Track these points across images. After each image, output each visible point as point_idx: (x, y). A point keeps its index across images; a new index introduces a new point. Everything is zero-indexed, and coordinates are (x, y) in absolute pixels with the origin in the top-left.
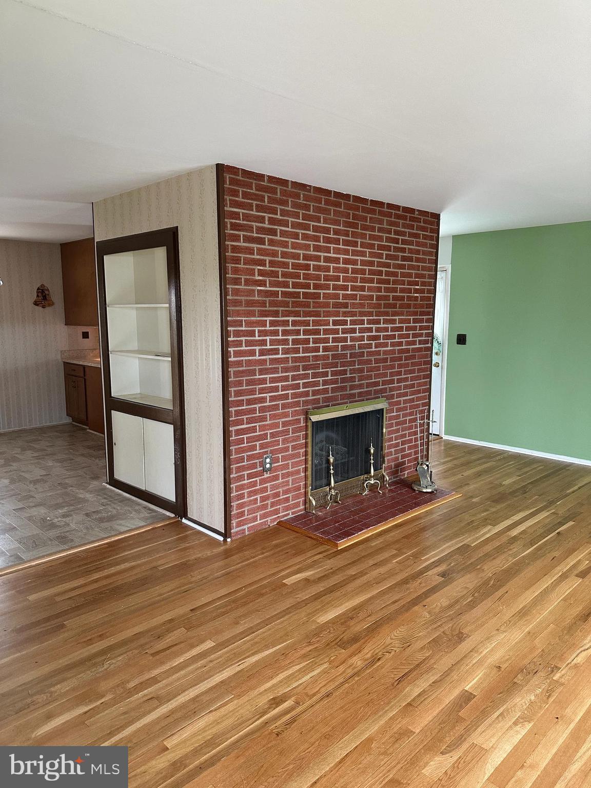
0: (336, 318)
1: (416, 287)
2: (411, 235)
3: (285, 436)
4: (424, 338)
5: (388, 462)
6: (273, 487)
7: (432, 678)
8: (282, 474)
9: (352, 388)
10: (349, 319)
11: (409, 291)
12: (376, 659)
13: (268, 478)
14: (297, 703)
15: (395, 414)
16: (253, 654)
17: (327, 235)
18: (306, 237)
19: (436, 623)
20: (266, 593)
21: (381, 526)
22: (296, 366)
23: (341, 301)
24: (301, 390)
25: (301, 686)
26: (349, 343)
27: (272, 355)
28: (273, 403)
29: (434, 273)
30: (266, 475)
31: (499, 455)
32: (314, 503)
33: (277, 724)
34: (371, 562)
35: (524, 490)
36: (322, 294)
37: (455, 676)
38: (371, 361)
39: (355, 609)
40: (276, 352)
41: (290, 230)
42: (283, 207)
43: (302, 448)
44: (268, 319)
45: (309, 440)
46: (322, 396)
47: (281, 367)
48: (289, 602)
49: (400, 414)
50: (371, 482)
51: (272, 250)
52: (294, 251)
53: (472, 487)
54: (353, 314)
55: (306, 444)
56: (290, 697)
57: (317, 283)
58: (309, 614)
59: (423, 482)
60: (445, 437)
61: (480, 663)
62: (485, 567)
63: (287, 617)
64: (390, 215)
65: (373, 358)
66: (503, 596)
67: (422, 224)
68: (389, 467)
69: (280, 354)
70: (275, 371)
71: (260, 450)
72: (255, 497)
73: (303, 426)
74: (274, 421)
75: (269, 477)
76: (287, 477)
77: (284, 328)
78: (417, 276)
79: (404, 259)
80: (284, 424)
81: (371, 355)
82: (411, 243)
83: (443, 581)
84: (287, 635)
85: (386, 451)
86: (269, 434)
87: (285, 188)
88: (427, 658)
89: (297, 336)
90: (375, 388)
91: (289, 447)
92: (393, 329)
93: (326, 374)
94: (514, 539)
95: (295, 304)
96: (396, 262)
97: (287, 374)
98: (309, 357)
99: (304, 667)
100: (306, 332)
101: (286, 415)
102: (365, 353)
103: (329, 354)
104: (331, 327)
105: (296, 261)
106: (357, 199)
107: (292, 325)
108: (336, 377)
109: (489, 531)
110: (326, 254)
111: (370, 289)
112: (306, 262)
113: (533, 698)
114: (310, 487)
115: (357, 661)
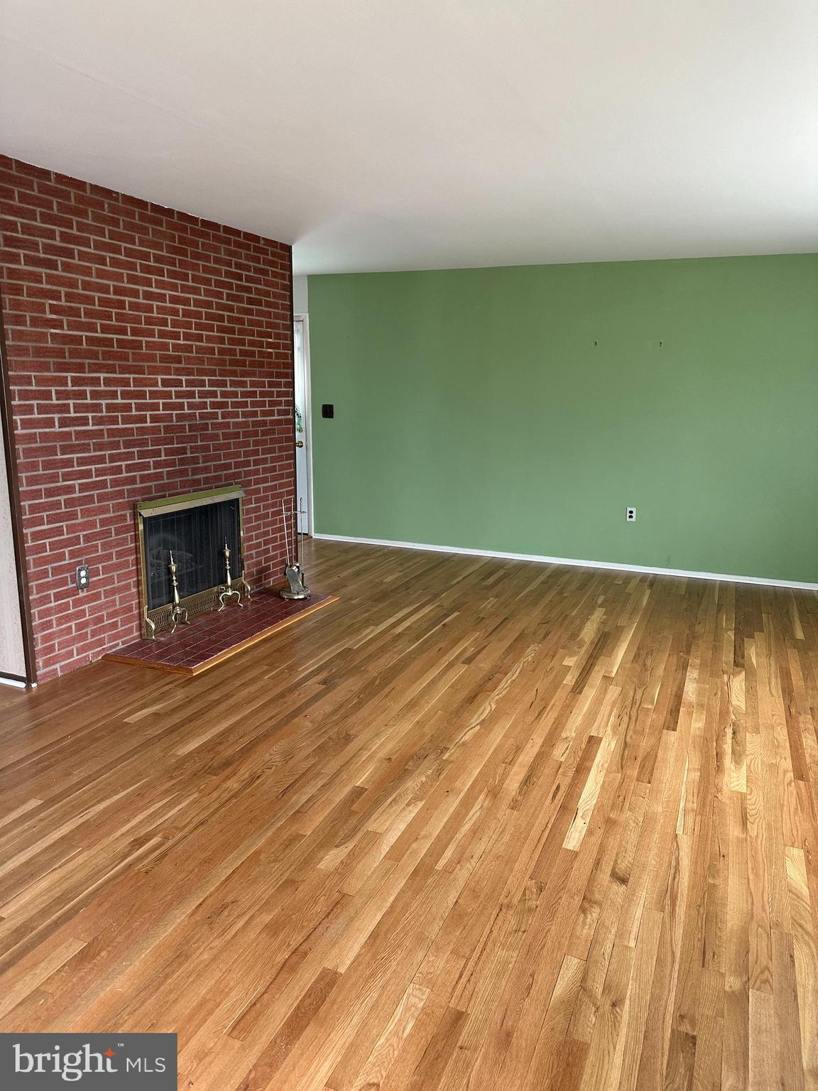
0: (167, 377)
1: (269, 340)
2: (257, 270)
3: (105, 538)
4: (284, 408)
5: (249, 567)
6: (93, 610)
7: (319, 783)
8: (105, 591)
9: (195, 471)
10: (184, 378)
11: (261, 344)
12: (254, 778)
13: (84, 597)
14: (166, 838)
15: (254, 506)
16: (99, 802)
17: (146, 262)
18: (115, 263)
19: (319, 730)
20: (103, 736)
21: (246, 643)
22: (114, 442)
23: (171, 353)
24: (124, 475)
25: (167, 822)
26: (186, 411)
27: (78, 425)
28: (85, 494)
29: (289, 323)
30: (81, 595)
31: (377, 551)
32: (153, 627)
33: (144, 863)
34: (238, 683)
35: (407, 586)
36: (144, 342)
37: (344, 776)
38: (217, 435)
39: (223, 734)
40: (84, 421)
41: (93, 251)
42: (80, 220)
43: (131, 555)
44: (69, 375)
45: (141, 543)
46: (155, 483)
47: (94, 444)
48: (135, 742)
49: (260, 506)
50: (228, 594)
51: (69, 278)
52: (99, 281)
53: (350, 588)
54: (189, 372)
55: (137, 550)
56: (155, 835)
57: (136, 327)
58: (165, 749)
59: (294, 588)
60: (315, 536)
61: (370, 758)
62: (370, 668)
63: (136, 757)
64: (228, 242)
65: (220, 432)
66: (390, 692)
67: (270, 257)
68: (250, 574)
69: (91, 424)
70: (85, 448)
71: (70, 559)
72: (68, 625)
73: (130, 525)
74: (88, 519)
75: (87, 596)
76: (113, 595)
77: (94, 388)
78: (269, 325)
79: (251, 301)
80: (103, 522)
81: (218, 428)
82: (257, 281)
83: (327, 688)
84: (140, 774)
85: (245, 554)
86: (81, 536)
87: (81, 193)
88: (313, 765)
89: (114, 399)
90: (225, 472)
91: (112, 553)
92: (244, 394)
93: (157, 453)
94: (400, 635)
95: (107, 355)
96: (241, 305)
97: (102, 453)
98: (132, 429)
99: (167, 802)
100: (125, 395)
101: (104, 510)
102: (210, 425)
103: (160, 426)
104: (160, 388)
105: (105, 295)
106: (183, 216)
107: (104, 384)
108: (172, 457)
109: (372, 631)
110: (145, 288)
111: (209, 339)
112: (118, 297)
113: (424, 779)
114: (146, 606)
115: (233, 784)
